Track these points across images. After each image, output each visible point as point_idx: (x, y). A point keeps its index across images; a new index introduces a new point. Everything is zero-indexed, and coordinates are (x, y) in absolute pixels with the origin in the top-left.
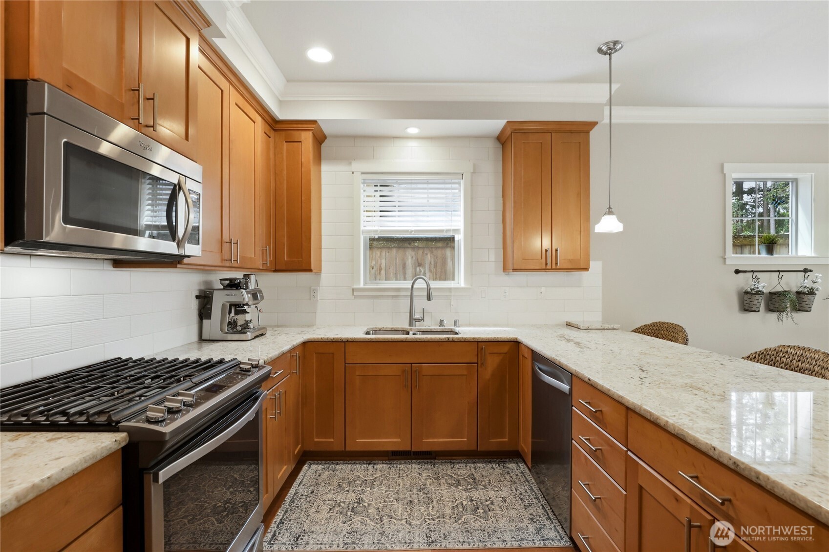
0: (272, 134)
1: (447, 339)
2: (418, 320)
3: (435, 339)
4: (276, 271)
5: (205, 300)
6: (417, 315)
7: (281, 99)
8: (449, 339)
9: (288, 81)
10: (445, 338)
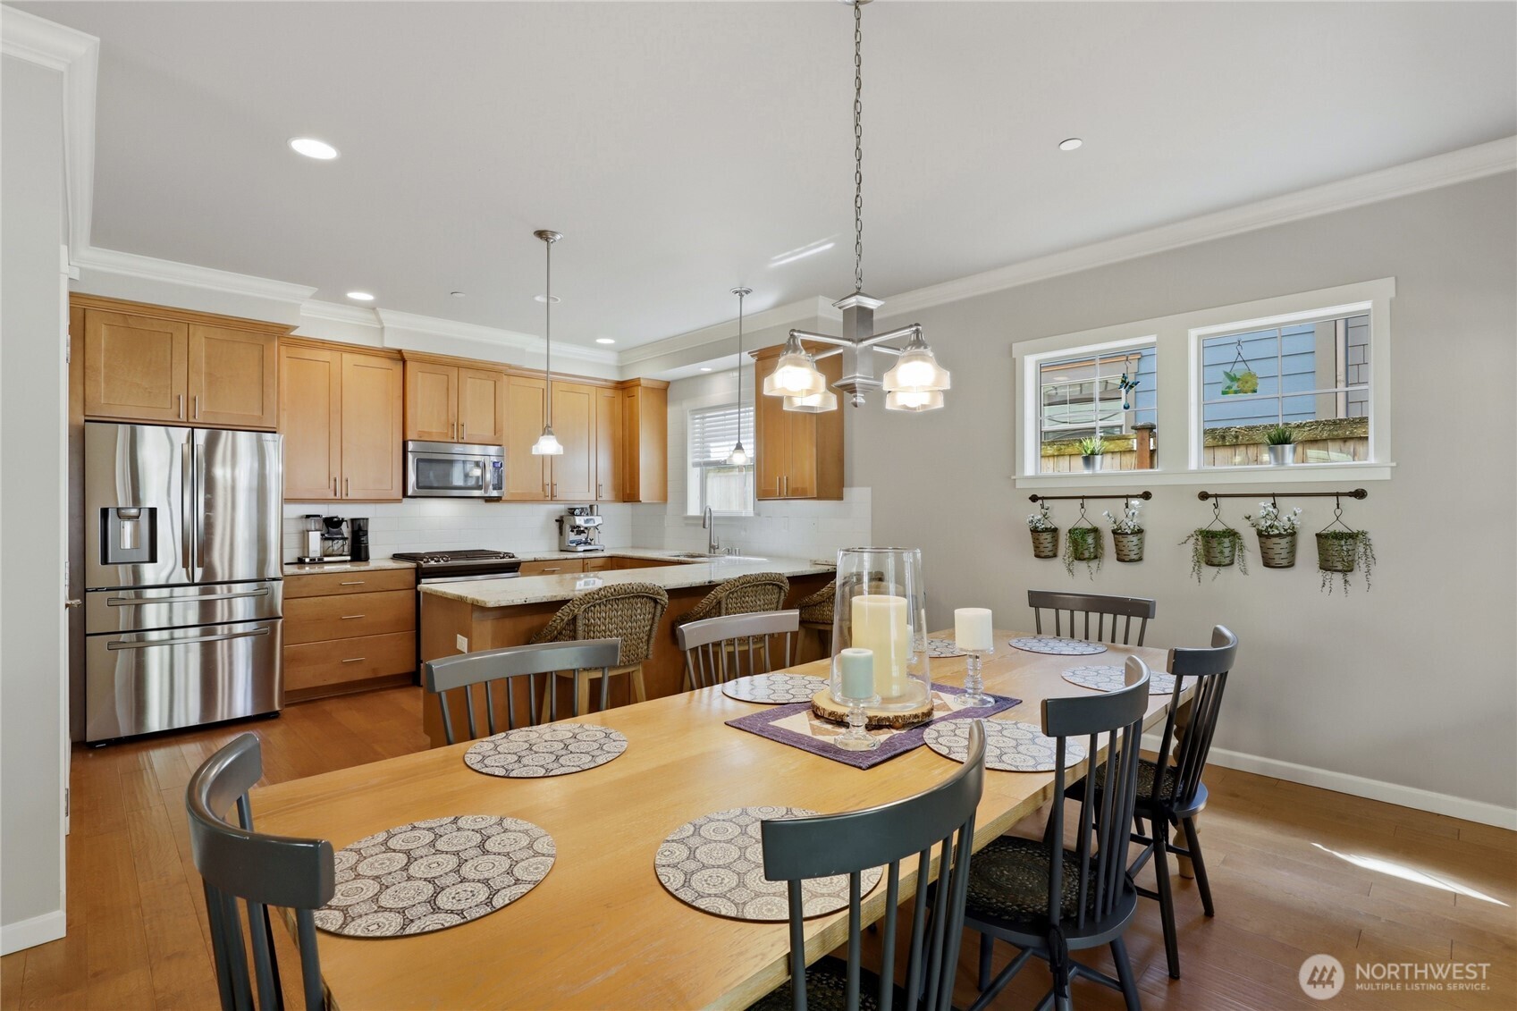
0: (617, 394)
2: (715, 547)
4: (625, 502)
5: (560, 521)
6: (714, 543)
7: (620, 365)
9: (619, 352)
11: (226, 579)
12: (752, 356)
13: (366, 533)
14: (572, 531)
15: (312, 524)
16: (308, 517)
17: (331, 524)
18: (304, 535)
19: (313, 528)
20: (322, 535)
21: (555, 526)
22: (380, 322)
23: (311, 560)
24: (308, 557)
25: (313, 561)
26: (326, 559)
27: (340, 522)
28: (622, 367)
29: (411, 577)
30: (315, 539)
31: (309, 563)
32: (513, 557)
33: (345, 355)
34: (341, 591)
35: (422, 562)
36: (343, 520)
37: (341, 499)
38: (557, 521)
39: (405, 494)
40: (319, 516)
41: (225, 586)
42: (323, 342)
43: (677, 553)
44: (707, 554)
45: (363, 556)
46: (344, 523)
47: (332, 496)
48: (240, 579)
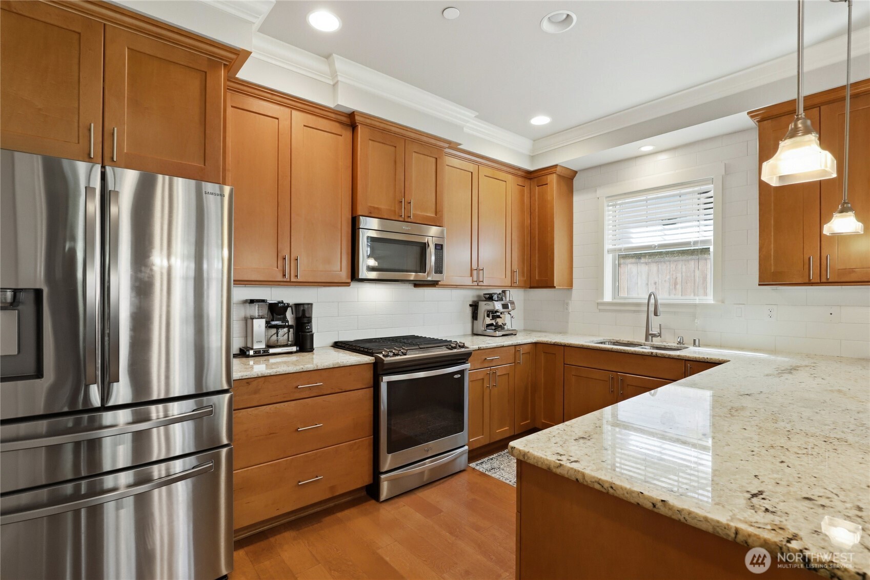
0: (527, 183)
1: (650, 353)
2: (654, 335)
3: (638, 352)
4: (531, 287)
5: (475, 307)
6: (655, 331)
7: (532, 155)
8: (652, 353)
9: (534, 141)
10: (648, 352)
11: (162, 396)
12: (752, 117)
13: (310, 320)
14: (488, 316)
15: (255, 310)
16: (252, 301)
17: (276, 311)
18: (248, 321)
19: (256, 315)
20: (267, 323)
21: (469, 311)
22: (334, 74)
23: (255, 352)
24: (252, 349)
25: (258, 354)
26: (272, 351)
27: (286, 307)
28: (532, 156)
29: (369, 375)
30: (259, 325)
31: (252, 356)
32: (463, 347)
33: (294, 112)
34: (297, 396)
35: (381, 356)
36: (288, 306)
37: (290, 282)
38: (470, 305)
39: (354, 276)
40: (263, 301)
41: (161, 406)
42: (272, 92)
43: (601, 339)
44: (643, 341)
45: (308, 346)
46: (289, 310)
47: (280, 278)
48: (177, 395)
